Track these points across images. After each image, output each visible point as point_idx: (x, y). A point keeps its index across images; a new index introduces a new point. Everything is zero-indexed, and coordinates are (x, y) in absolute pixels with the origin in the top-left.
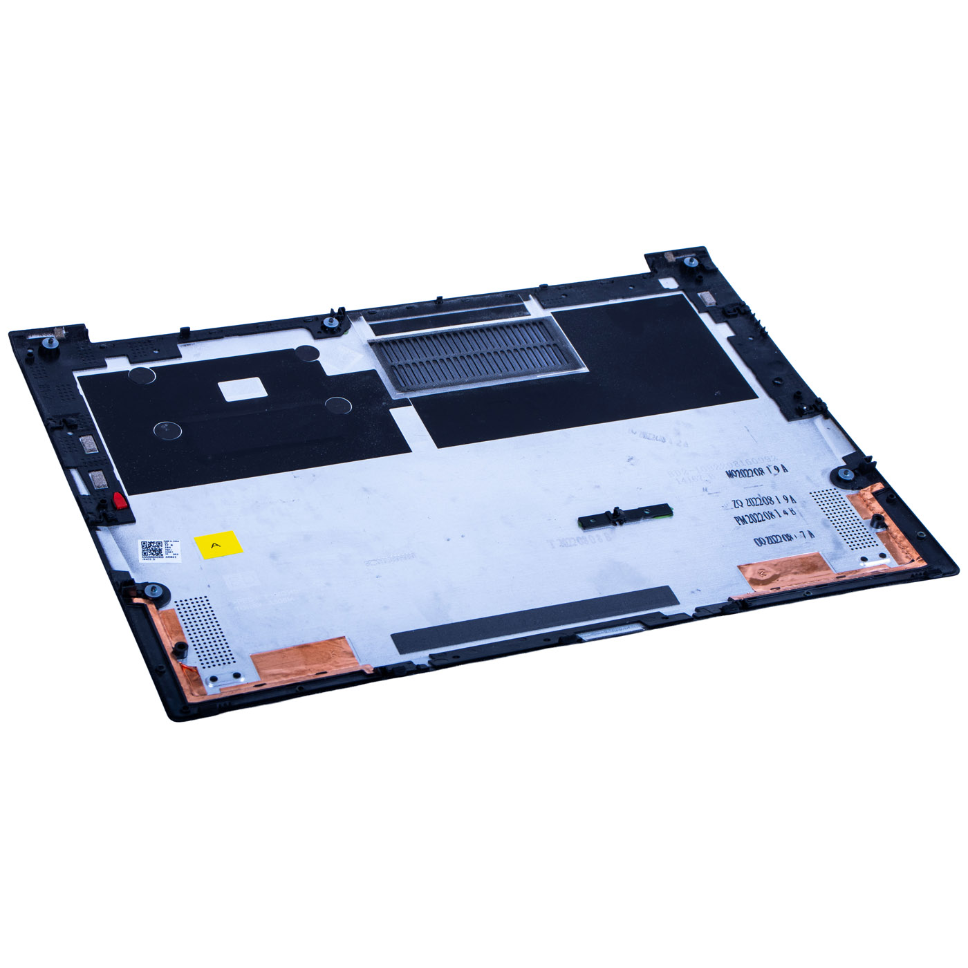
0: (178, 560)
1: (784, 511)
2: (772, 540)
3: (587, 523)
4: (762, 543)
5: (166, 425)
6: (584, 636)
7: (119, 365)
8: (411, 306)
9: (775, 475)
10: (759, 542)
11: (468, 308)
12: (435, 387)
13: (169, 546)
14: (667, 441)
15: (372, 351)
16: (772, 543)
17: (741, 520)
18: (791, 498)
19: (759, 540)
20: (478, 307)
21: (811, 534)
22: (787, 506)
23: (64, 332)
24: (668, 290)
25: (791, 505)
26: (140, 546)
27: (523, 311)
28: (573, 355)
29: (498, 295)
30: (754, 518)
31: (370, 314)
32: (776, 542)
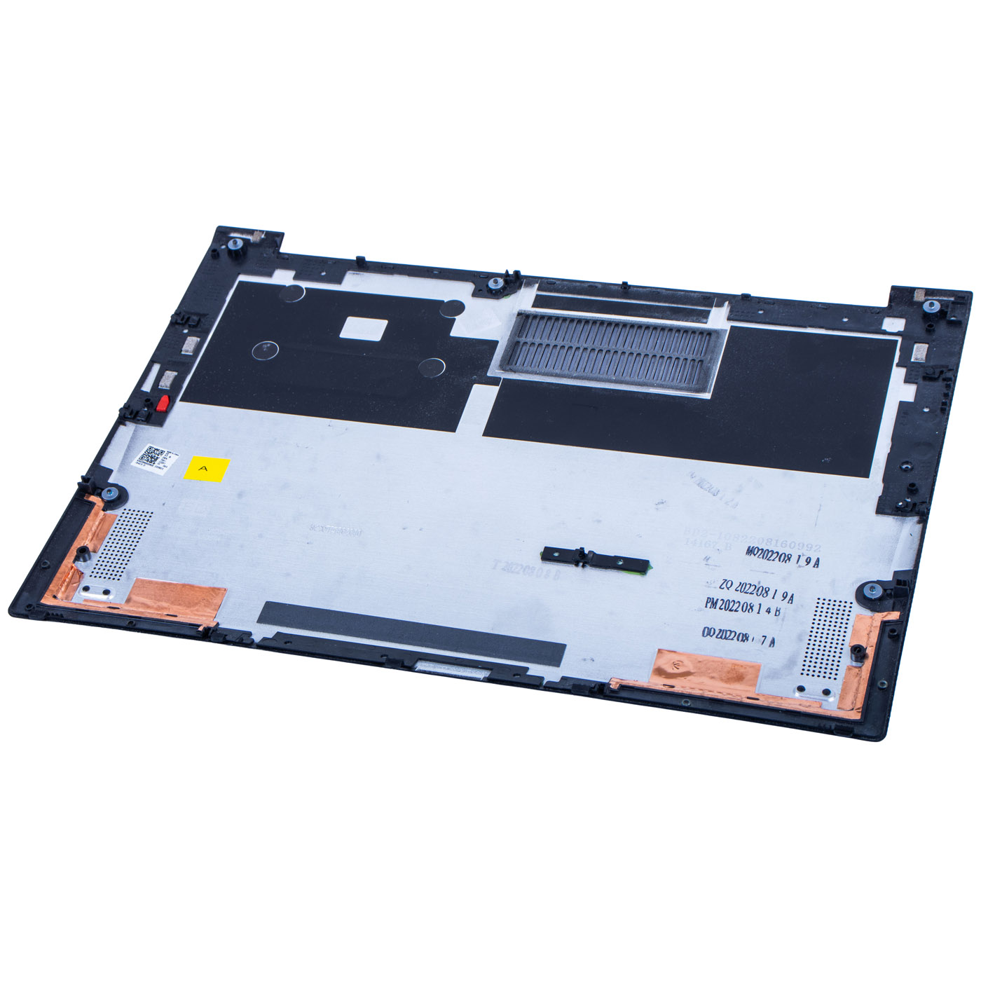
0: (161, 473)
1: (769, 608)
2: (723, 635)
3: (550, 555)
4: (709, 634)
5: (269, 345)
6: (421, 665)
7: (283, 278)
8: (596, 285)
9: (800, 566)
10: (708, 632)
11: (649, 301)
12: (538, 374)
13: (168, 457)
14: (719, 495)
15: (514, 322)
16: (721, 637)
17: (712, 603)
18: (792, 596)
19: (709, 630)
20: (659, 302)
21: (773, 642)
22: (778, 603)
23: (263, 236)
24: (885, 333)
25: (784, 605)
26: (145, 449)
27: (704, 316)
28: (710, 377)
29: (693, 294)
30: (728, 606)
31: (546, 284)
32: (726, 638)
